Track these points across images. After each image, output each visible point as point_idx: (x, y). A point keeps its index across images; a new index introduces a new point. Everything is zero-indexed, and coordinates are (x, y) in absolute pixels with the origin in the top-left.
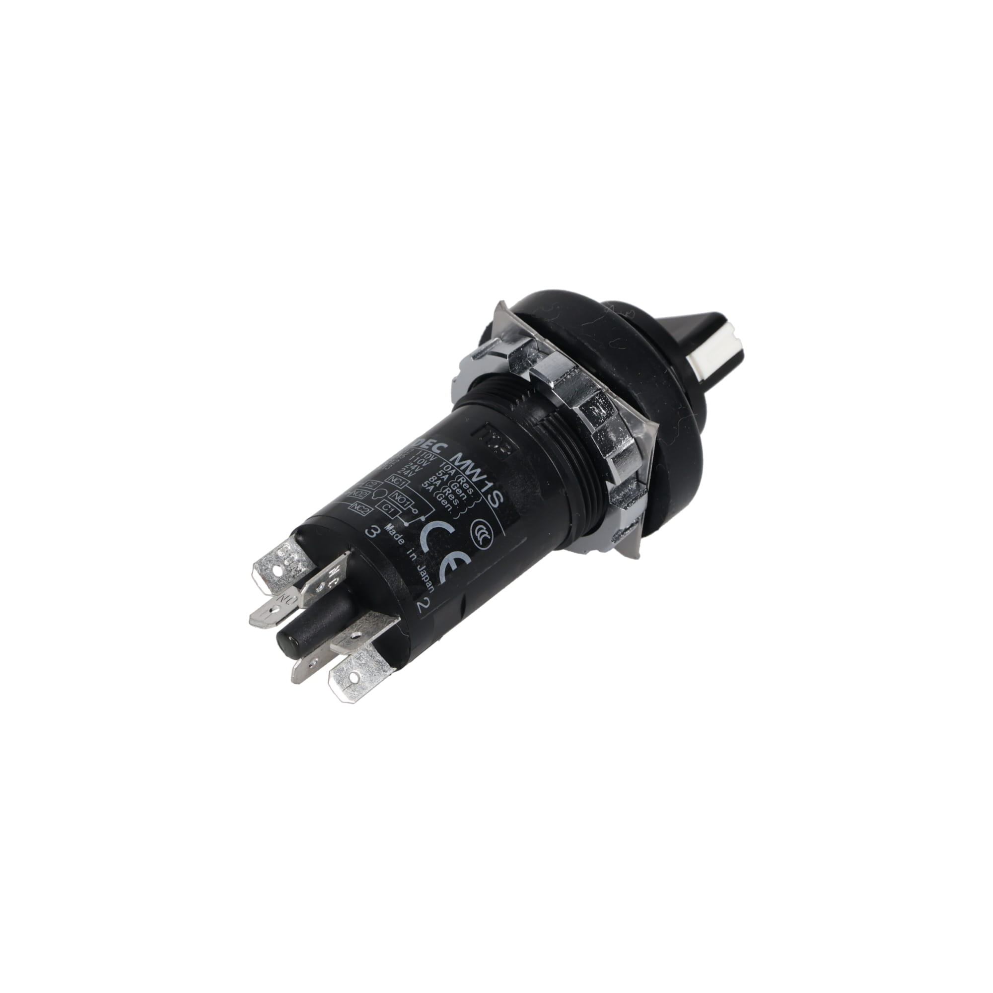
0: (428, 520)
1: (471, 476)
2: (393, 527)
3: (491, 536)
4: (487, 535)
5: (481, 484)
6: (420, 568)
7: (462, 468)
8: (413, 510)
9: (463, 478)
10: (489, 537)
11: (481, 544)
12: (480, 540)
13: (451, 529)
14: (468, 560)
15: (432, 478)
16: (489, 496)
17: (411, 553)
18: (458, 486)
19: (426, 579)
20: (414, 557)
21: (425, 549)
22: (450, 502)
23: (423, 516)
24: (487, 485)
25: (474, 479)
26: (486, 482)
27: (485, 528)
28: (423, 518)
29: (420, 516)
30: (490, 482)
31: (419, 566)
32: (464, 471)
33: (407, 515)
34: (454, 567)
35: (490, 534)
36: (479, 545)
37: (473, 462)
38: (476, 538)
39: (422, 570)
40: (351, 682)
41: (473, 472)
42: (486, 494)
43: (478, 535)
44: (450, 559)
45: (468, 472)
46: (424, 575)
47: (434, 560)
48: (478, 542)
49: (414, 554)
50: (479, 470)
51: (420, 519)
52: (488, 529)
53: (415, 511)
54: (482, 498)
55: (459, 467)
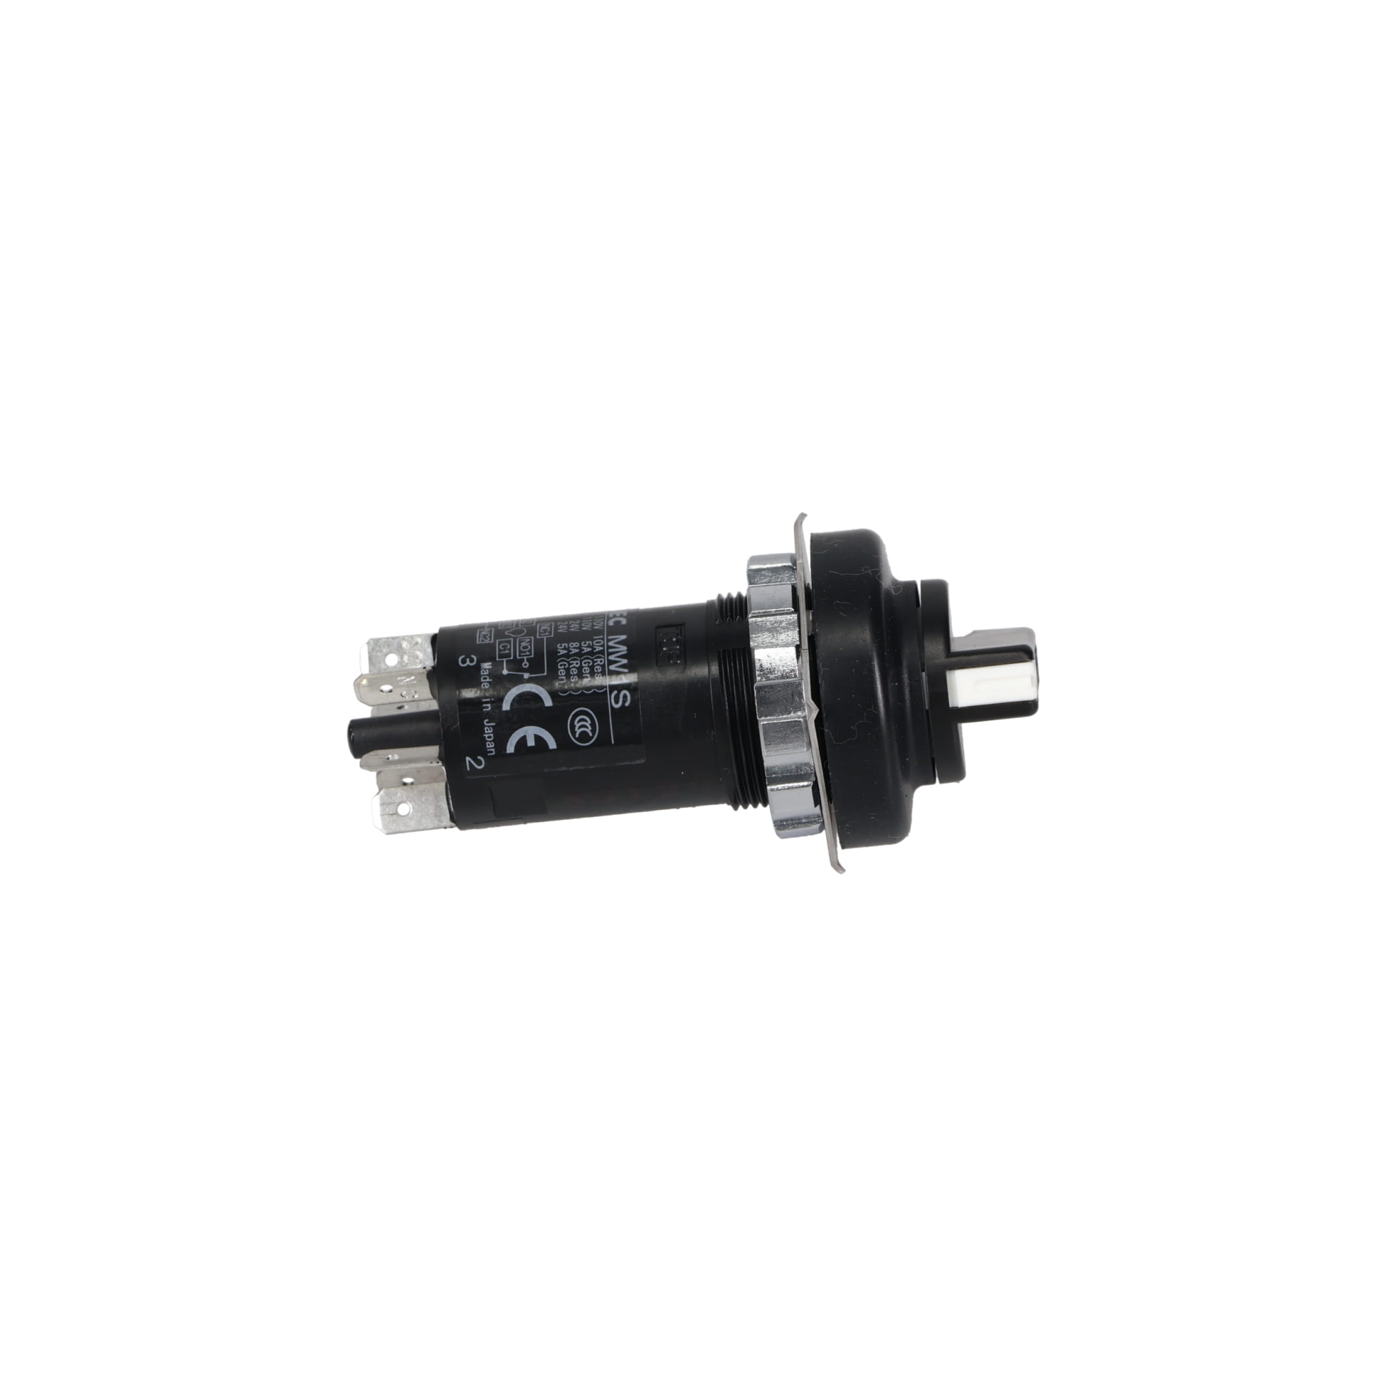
0: (530, 680)
1: (611, 662)
2: (490, 667)
3: (594, 734)
4: (589, 730)
5: (615, 675)
6: (487, 722)
7: (610, 650)
8: (525, 662)
9: (603, 659)
10: (591, 735)
11: (577, 736)
12: (578, 732)
13: (548, 702)
14: (552, 744)
15: (574, 644)
16: (615, 692)
17: (487, 703)
18: (591, 664)
19: (489, 737)
20: (488, 707)
21: (506, 706)
22: (568, 675)
23: (528, 674)
24: (621, 679)
25: (613, 667)
26: (623, 677)
27: (589, 722)
28: (526, 676)
29: (526, 672)
30: (627, 678)
31: (487, 720)
32: (610, 654)
33: (516, 664)
34: (531, 742)
35: (593, 731)
36: (574, 736)
37: (627, 650)
38: (573, 726)
39: (489, 726)
40: (397, 811)
41: (618, 659)
42: (614, 688)
43: (578, 725)
44: (530, 733)
45: (612, 658)
46: (488, 732)
47: (507, 724)
48: (574, 733)
49: (489, 705)
50: (625, 661)
51: (523, 675)
52: (593, 725)
53: (526, 665)
54: (606, 690)
55: (609, 647)
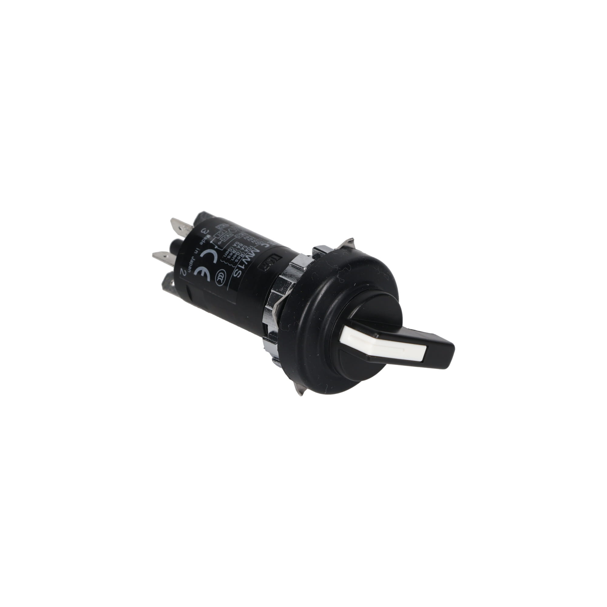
0: (216, 250)
1: (245, 258)
3: (223, 282)
4: (222, 280)
5: (242, 263)
6: (193, 258)
7: (249, 253)
8: (221, 242)
9: (243, 255)
10: (222, 282)
11: (217, 280)
12: (219, 279)
13: (215, 262)
14: (209, 279)
16: (237, 270)
17: (197, 250)
19: (191, 264)
20: (196, 252)
21: (202, 255)
22: (228, 255)
24: (242, 266)
25: (244, 260)
26: (244, 265)
27: (223, 277)
28: (216, 247)
30: (244, 267)
33: (217, 241)
34: (202, 274)
35: (223, 281)
36: (216, 280)
37: (254, 257)
38: (218, 276)
39: (193, 260)
42: (238, 268)
43: (219, 276)
44: (204, 270)
45: (247, 256)
46: (191, 262)
47: (200, 262)
48: (217, 278)
49: (197, 251)
50: (249, 260)
52: (224, 279)
54: (235, 268)
55: (250, 252)
